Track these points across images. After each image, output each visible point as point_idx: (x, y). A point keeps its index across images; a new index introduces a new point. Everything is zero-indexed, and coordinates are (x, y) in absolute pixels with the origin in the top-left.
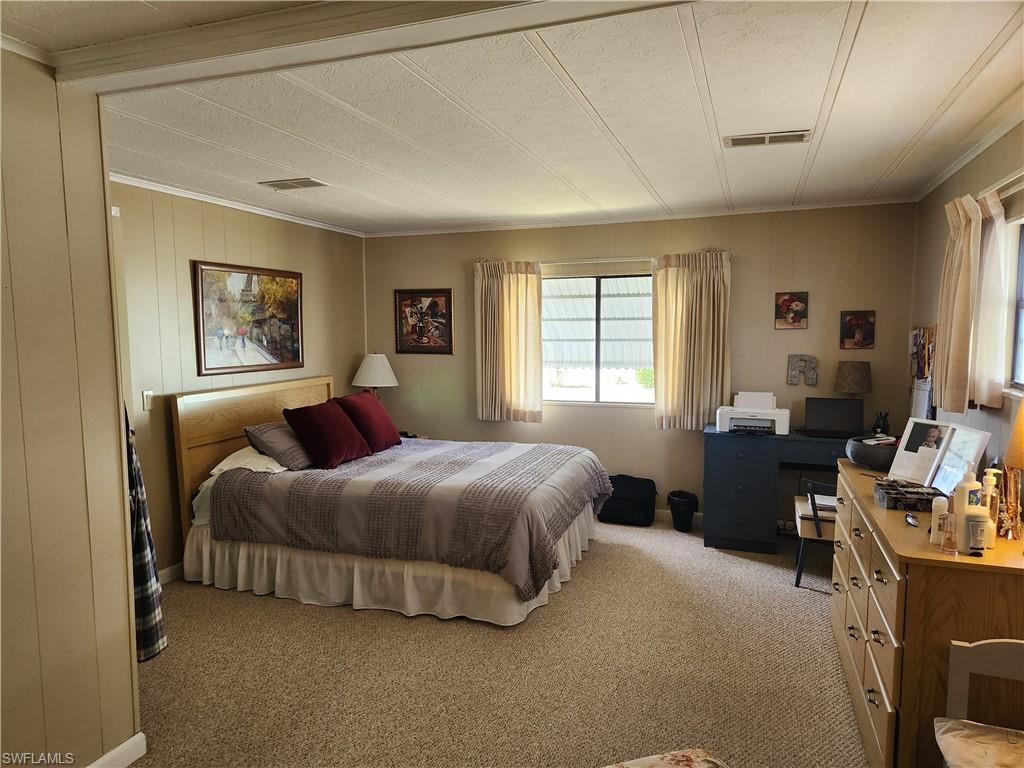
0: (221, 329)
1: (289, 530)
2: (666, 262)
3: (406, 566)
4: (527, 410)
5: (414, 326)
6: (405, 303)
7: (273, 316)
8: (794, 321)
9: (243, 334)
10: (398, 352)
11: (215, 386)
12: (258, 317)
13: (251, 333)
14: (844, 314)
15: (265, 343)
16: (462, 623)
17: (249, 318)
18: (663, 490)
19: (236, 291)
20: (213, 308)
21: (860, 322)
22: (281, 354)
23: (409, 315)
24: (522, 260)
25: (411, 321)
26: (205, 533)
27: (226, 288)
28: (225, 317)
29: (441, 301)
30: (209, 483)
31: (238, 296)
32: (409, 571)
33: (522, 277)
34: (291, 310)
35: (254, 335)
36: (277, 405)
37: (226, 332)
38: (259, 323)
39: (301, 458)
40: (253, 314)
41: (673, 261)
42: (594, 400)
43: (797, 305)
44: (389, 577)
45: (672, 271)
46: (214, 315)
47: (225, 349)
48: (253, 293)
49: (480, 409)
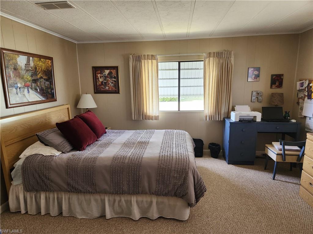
0: (16, 84)
1: (68, 184)
2: (209, 55)
3: (132, 197)
4: (153, 115)
5: (102, 82)
6: (97, 72)
7: (41, 78)
8: (255, 79)
9: (28, 86)
10: (95, 93)
11: (16, 113)
12: (34, 78)
13: (32, 86)
14: (272, 76)
15: (39, 90)
16: (162, 220)
17: (30, 78)
18: (206, 143)
19: (22, 64)
20: (11, 73)
21: (278, 79)
22: (47, 96)
23: (99, 77)
24: (150, 54)
25: (101, 80)
26: (20, 188)
27: (17, 63)
28: (18, 78)
29: (114, 72)
30: (20, 163)
31: (23, 67)
32: (134, 199)
33: (150, 61)
34: (49, 74)
35: (33, 87)
36: (47, 119)
37: (19, 85)
38: (35, 81)
39: (68, 147)
40: (32, 76)
41: (212, 55)
42: (178, 110)
43: (256, 72)
44: (124, 202)
45: (211, 59)
46: (12, 77)
47: (19, 94)
48: (31, 66)
49: (133, 116)
